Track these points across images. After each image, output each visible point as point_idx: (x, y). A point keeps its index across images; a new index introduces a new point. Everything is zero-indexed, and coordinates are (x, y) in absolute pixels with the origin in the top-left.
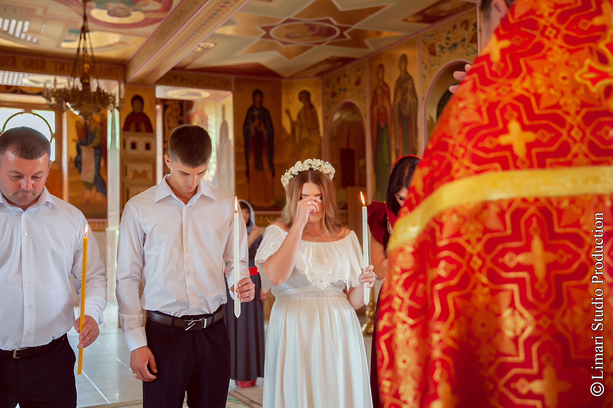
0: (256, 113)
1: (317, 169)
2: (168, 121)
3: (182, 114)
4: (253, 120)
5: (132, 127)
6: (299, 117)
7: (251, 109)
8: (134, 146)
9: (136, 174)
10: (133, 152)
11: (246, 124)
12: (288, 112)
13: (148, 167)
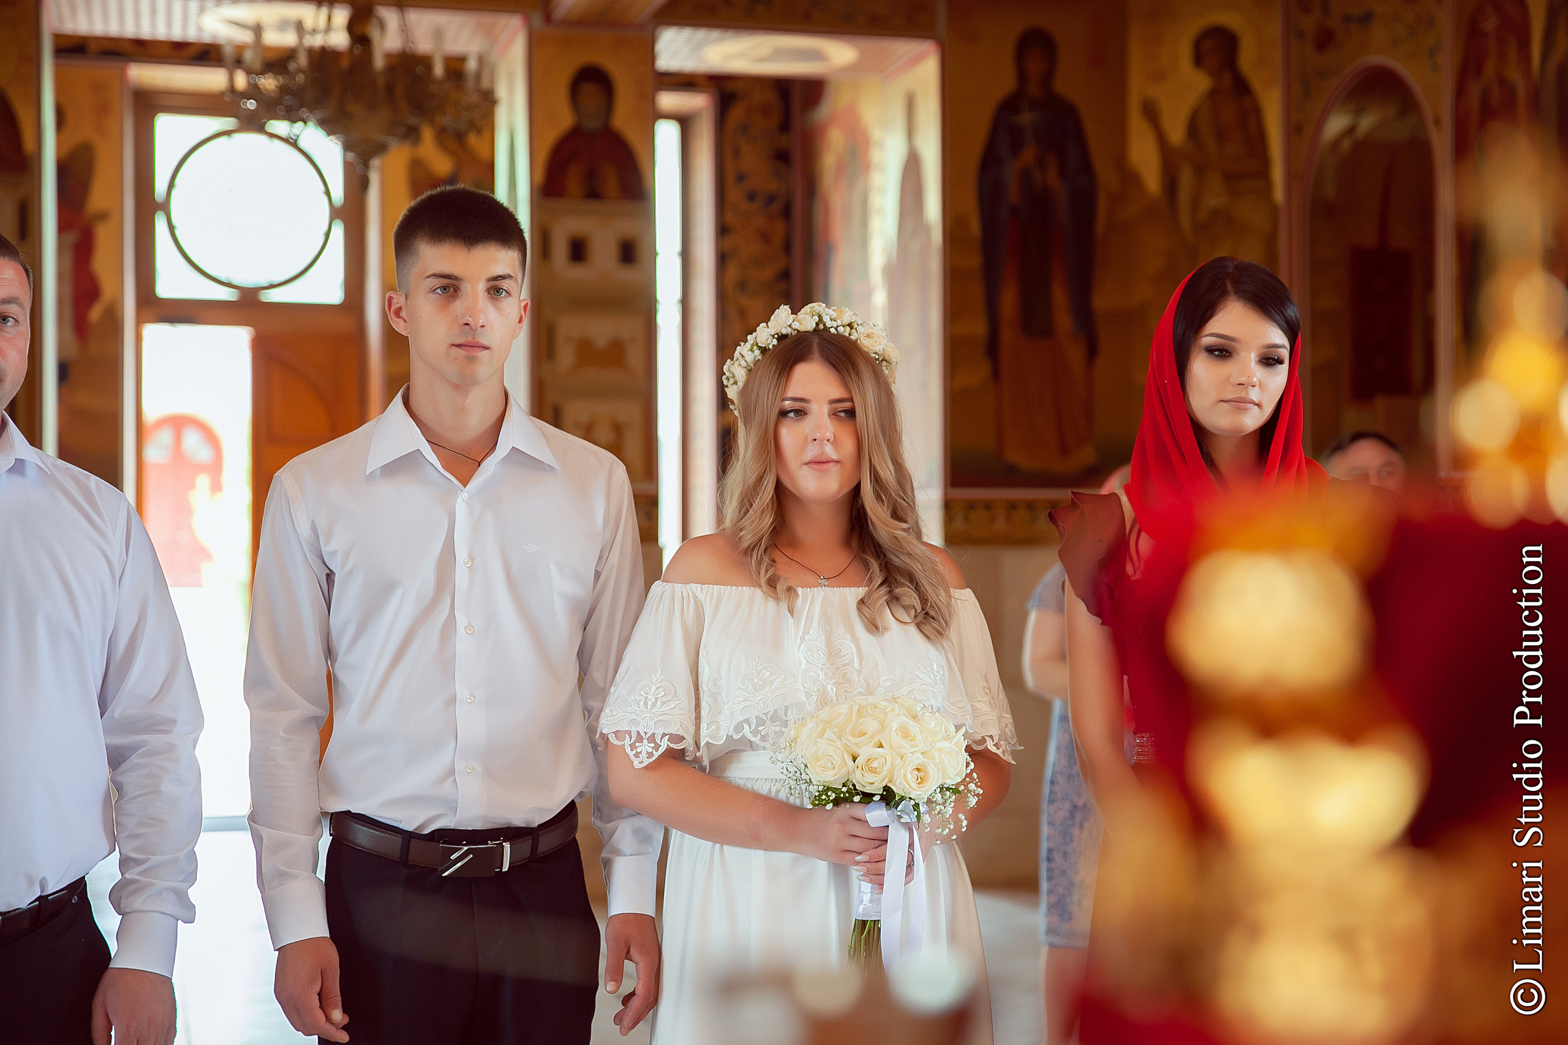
0: (1026, 118)
1: (841, 329)
2: (737, 153)
3: (785, 127)
4: (1017, 147)
5: (574, 182)
6: (1192, 130)
7: (1009, 106)
8: (578, 251)
9: (586, 352)
10: (577, 274)
11: (990, 162)
12: (1151, 112)
13: (627, 327)
